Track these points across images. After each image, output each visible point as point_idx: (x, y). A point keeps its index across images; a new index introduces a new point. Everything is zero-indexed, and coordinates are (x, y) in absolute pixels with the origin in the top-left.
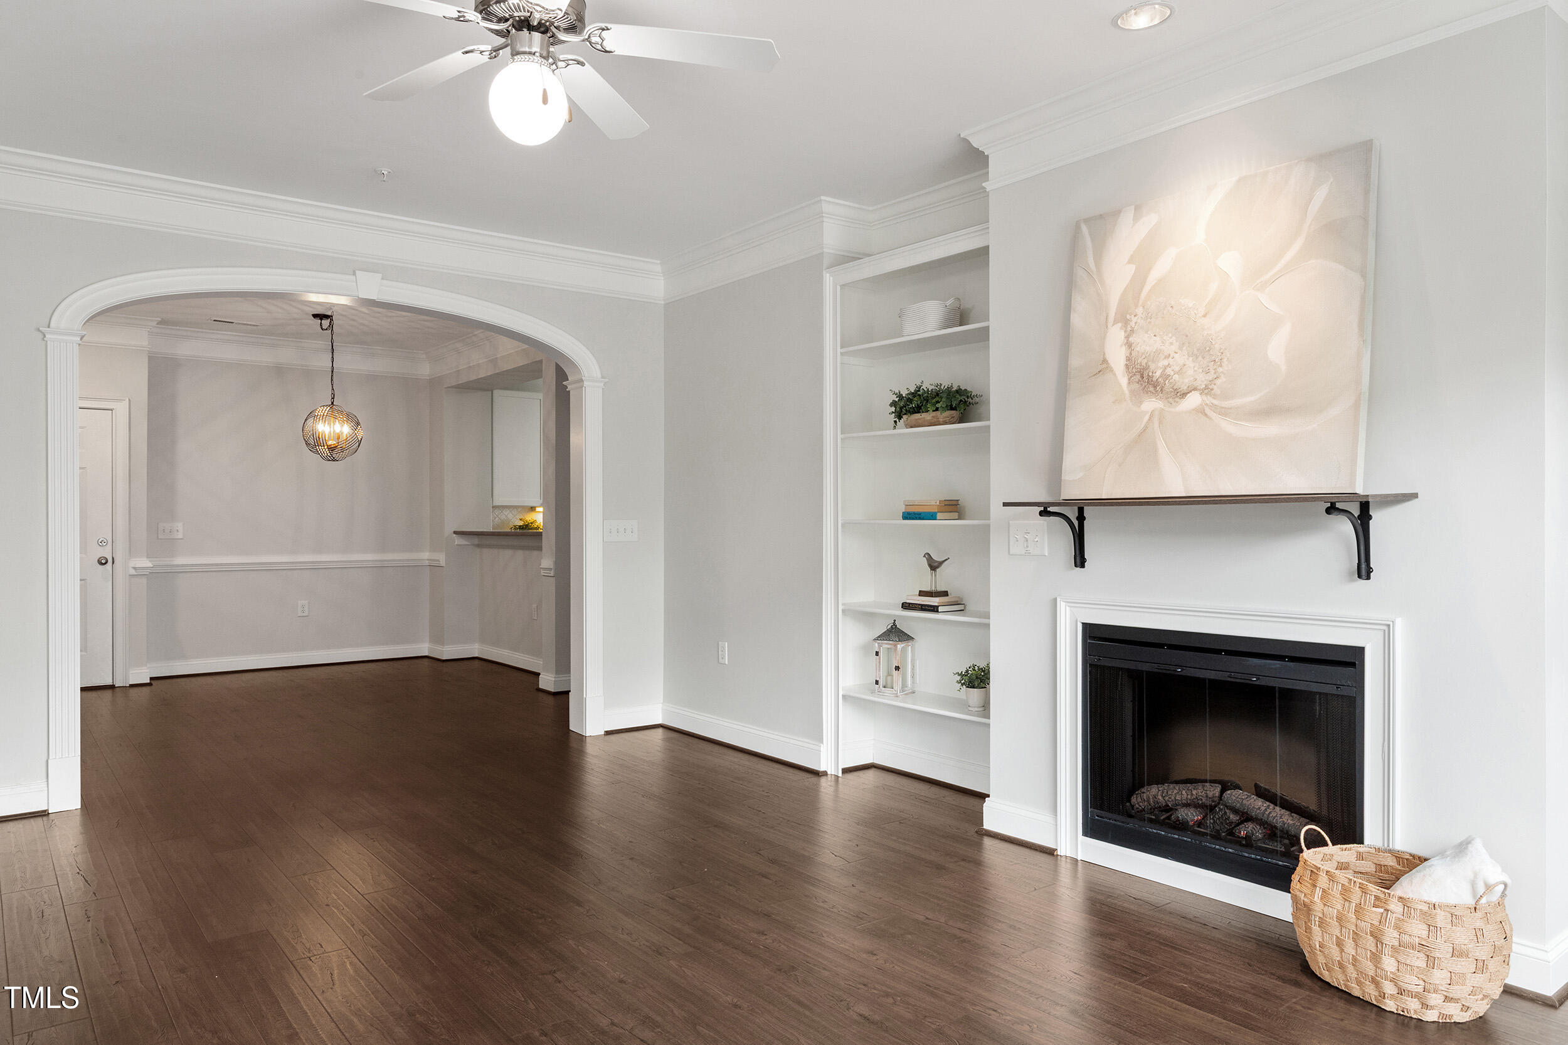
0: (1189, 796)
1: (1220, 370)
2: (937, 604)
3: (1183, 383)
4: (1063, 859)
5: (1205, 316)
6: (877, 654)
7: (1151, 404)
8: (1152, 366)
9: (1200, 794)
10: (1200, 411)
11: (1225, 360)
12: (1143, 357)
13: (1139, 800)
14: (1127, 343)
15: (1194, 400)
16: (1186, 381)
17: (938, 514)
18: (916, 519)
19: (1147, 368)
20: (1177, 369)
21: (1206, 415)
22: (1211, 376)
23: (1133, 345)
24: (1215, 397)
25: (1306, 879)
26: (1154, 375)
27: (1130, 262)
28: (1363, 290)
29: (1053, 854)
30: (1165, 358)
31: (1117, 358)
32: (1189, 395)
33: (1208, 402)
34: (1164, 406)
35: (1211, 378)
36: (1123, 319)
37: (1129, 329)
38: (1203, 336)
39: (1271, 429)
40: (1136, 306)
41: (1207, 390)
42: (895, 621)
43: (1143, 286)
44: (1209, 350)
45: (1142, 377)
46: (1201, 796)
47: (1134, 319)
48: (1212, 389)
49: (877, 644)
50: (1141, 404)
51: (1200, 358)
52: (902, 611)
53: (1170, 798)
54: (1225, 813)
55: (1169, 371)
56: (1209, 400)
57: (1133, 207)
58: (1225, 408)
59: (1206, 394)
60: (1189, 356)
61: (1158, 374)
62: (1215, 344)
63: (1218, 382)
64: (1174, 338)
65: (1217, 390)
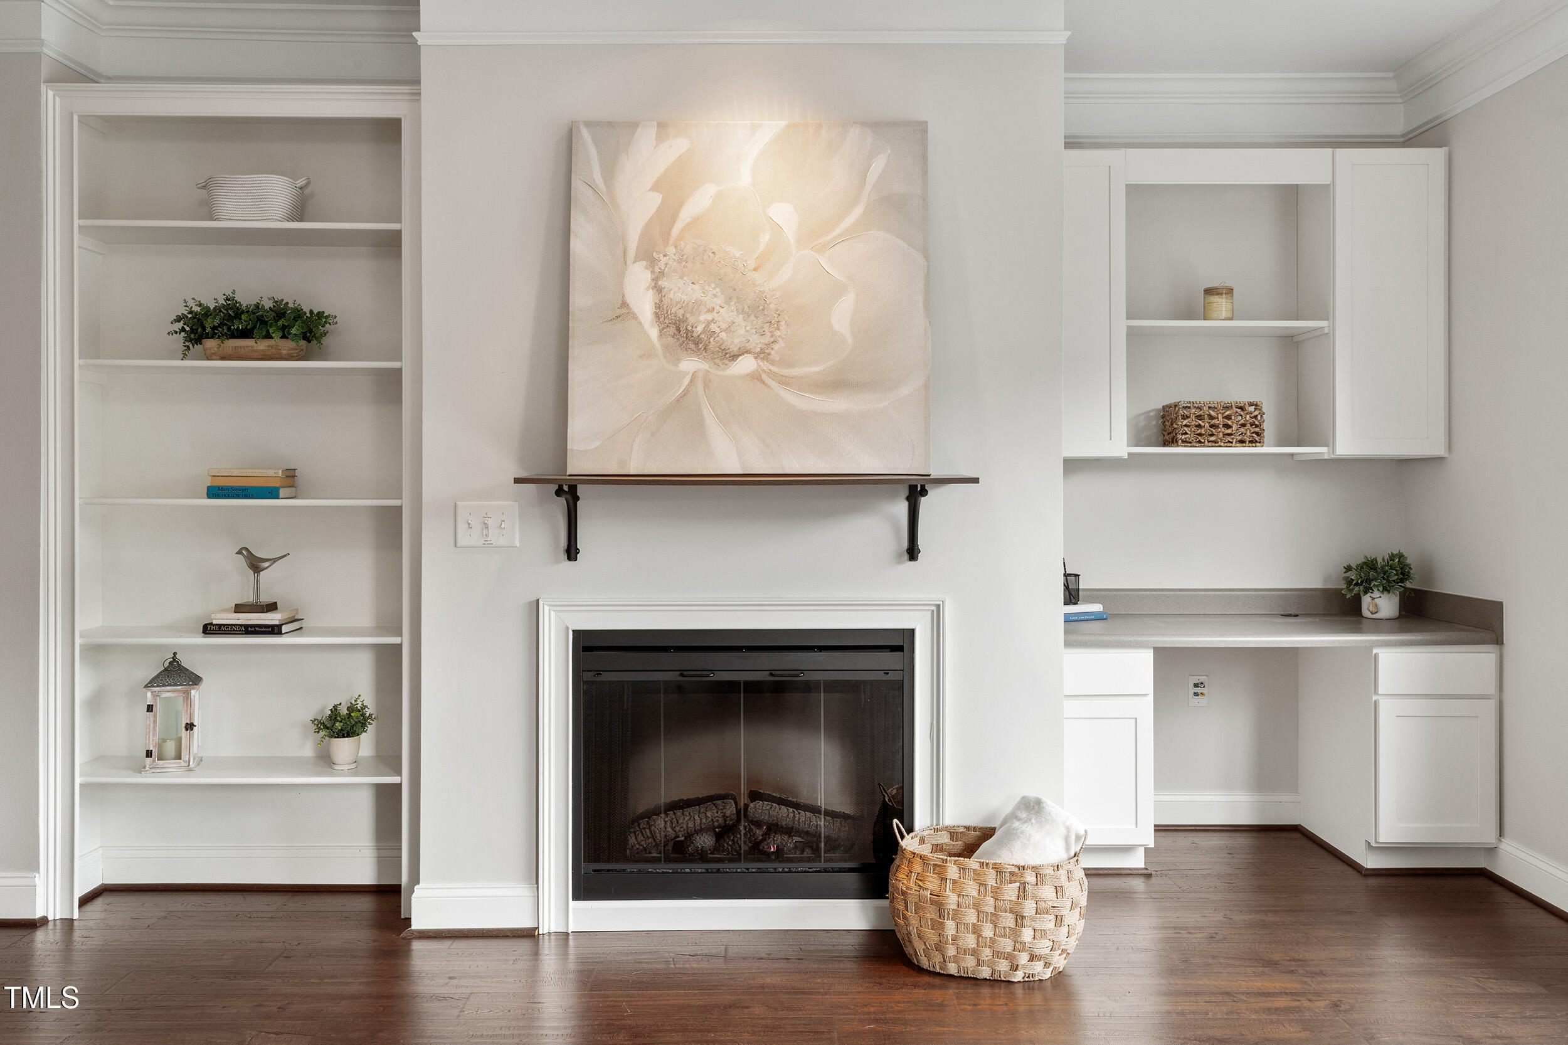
0: (704, 821)
1: (778, 333)
2: (277, 623)
3: (734, 343)
4: (546, 937)
5: (755, 270)
6: (150, 708)
7: (691, 364)
8: (692, 320)
9: (716, 815)
10: (756, 377)
11: (783, 323)
12: (677, 307)
13: (640, 838)
14: (655, 287)
15: (746, 364)
16: (736, 341)
17: (281, 490)
18: (238, 497)
19: (684, 320)
20: (724, 326)
21: (763, 382)
22: (767, 339)
23: (665, 290)
24: (773, 363)
25: (928, 874)
26: (694, 329)
27: (655, 187)
28: (926, 271)
29: (534, 936)
30: (708, 311)
31: (644, 305)
32: (740, 358)
33: (765, 368)
34: (710, 367)
35: (766, 342)
36: (648, 255)
37: (657, 270)
38: (755, 292)
39: (839, 404)
40: (666, 244)
41: (762, 354)
42: (175, 654)
43: (674, 222)
44: (763, 310)
45: (679, 330)
46: (717, 816)
47: (664, 260)
48: (769, 354)
49: (149, 694)
50: (680, 362)
51: (752, 317)
52: (204, 637)
53: (681, 827)
54: (751, 830)
55: (714, 327)
56: (766, 366)
57: (655, 123)
58: (786, 377)
59: (763, 359)
60: (738, 313)
61: (700, 329)
62: (770, 304)
63: (776, 347)
64: (718, 290)
65: (774, 355)
